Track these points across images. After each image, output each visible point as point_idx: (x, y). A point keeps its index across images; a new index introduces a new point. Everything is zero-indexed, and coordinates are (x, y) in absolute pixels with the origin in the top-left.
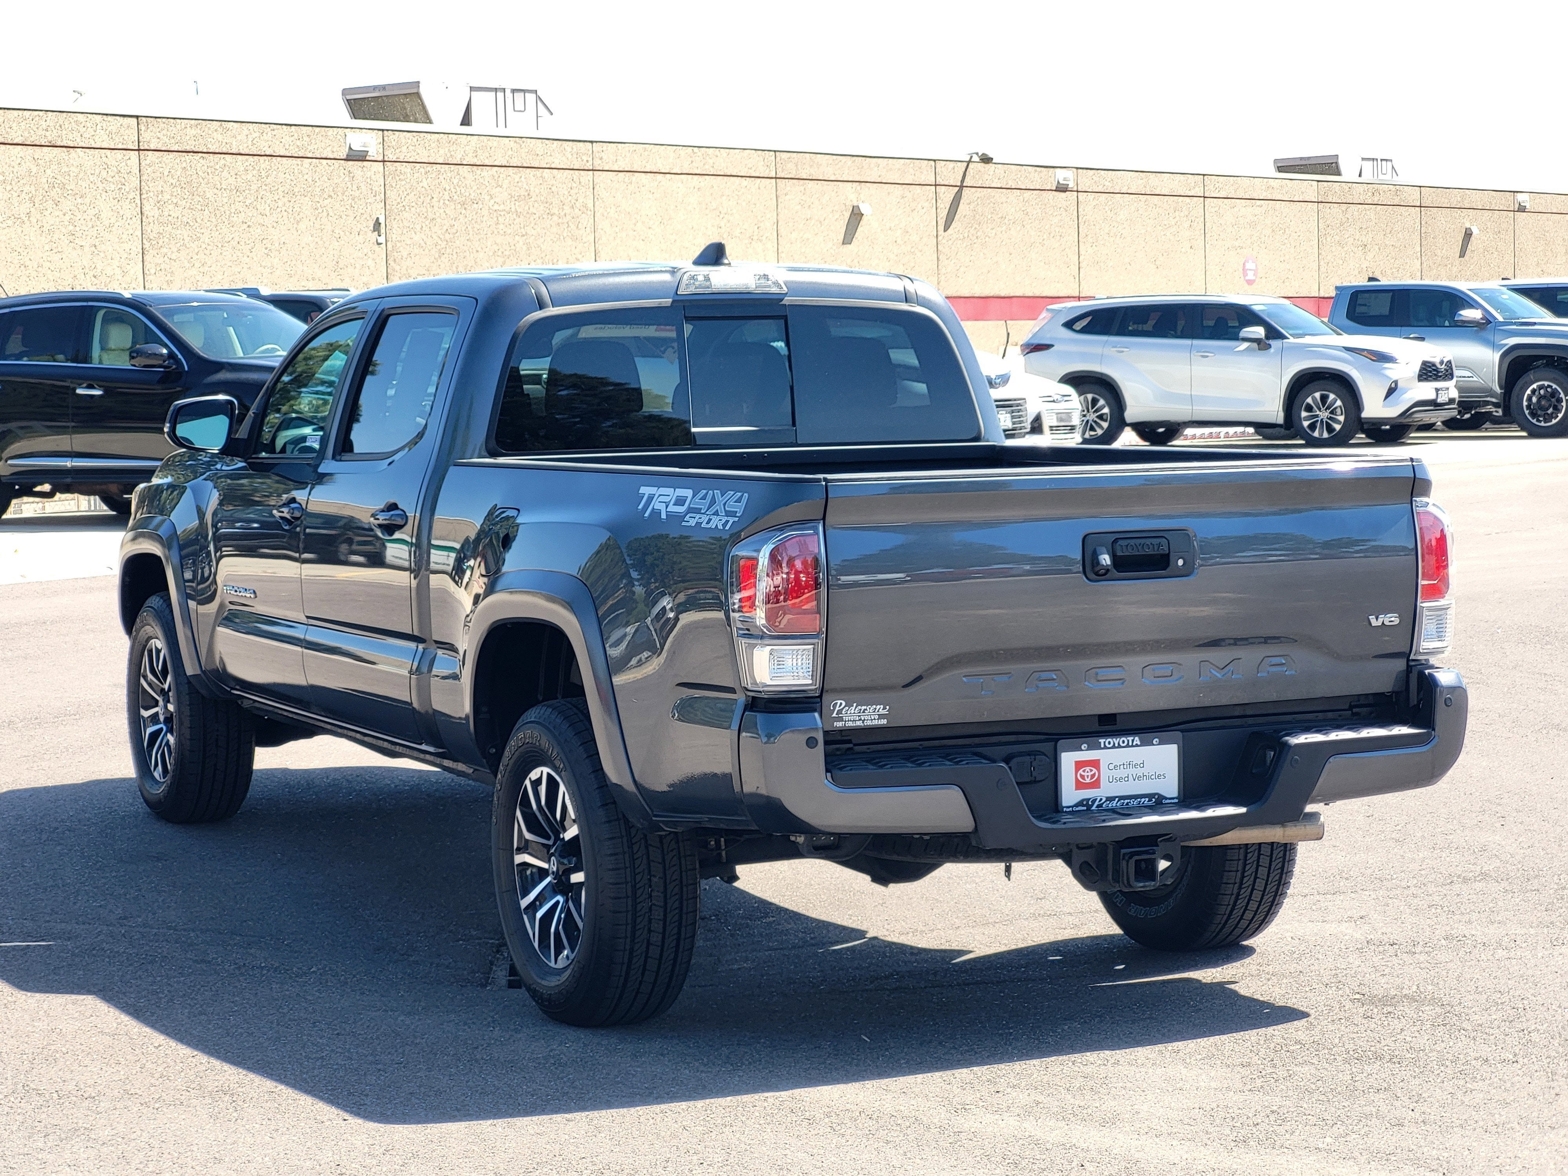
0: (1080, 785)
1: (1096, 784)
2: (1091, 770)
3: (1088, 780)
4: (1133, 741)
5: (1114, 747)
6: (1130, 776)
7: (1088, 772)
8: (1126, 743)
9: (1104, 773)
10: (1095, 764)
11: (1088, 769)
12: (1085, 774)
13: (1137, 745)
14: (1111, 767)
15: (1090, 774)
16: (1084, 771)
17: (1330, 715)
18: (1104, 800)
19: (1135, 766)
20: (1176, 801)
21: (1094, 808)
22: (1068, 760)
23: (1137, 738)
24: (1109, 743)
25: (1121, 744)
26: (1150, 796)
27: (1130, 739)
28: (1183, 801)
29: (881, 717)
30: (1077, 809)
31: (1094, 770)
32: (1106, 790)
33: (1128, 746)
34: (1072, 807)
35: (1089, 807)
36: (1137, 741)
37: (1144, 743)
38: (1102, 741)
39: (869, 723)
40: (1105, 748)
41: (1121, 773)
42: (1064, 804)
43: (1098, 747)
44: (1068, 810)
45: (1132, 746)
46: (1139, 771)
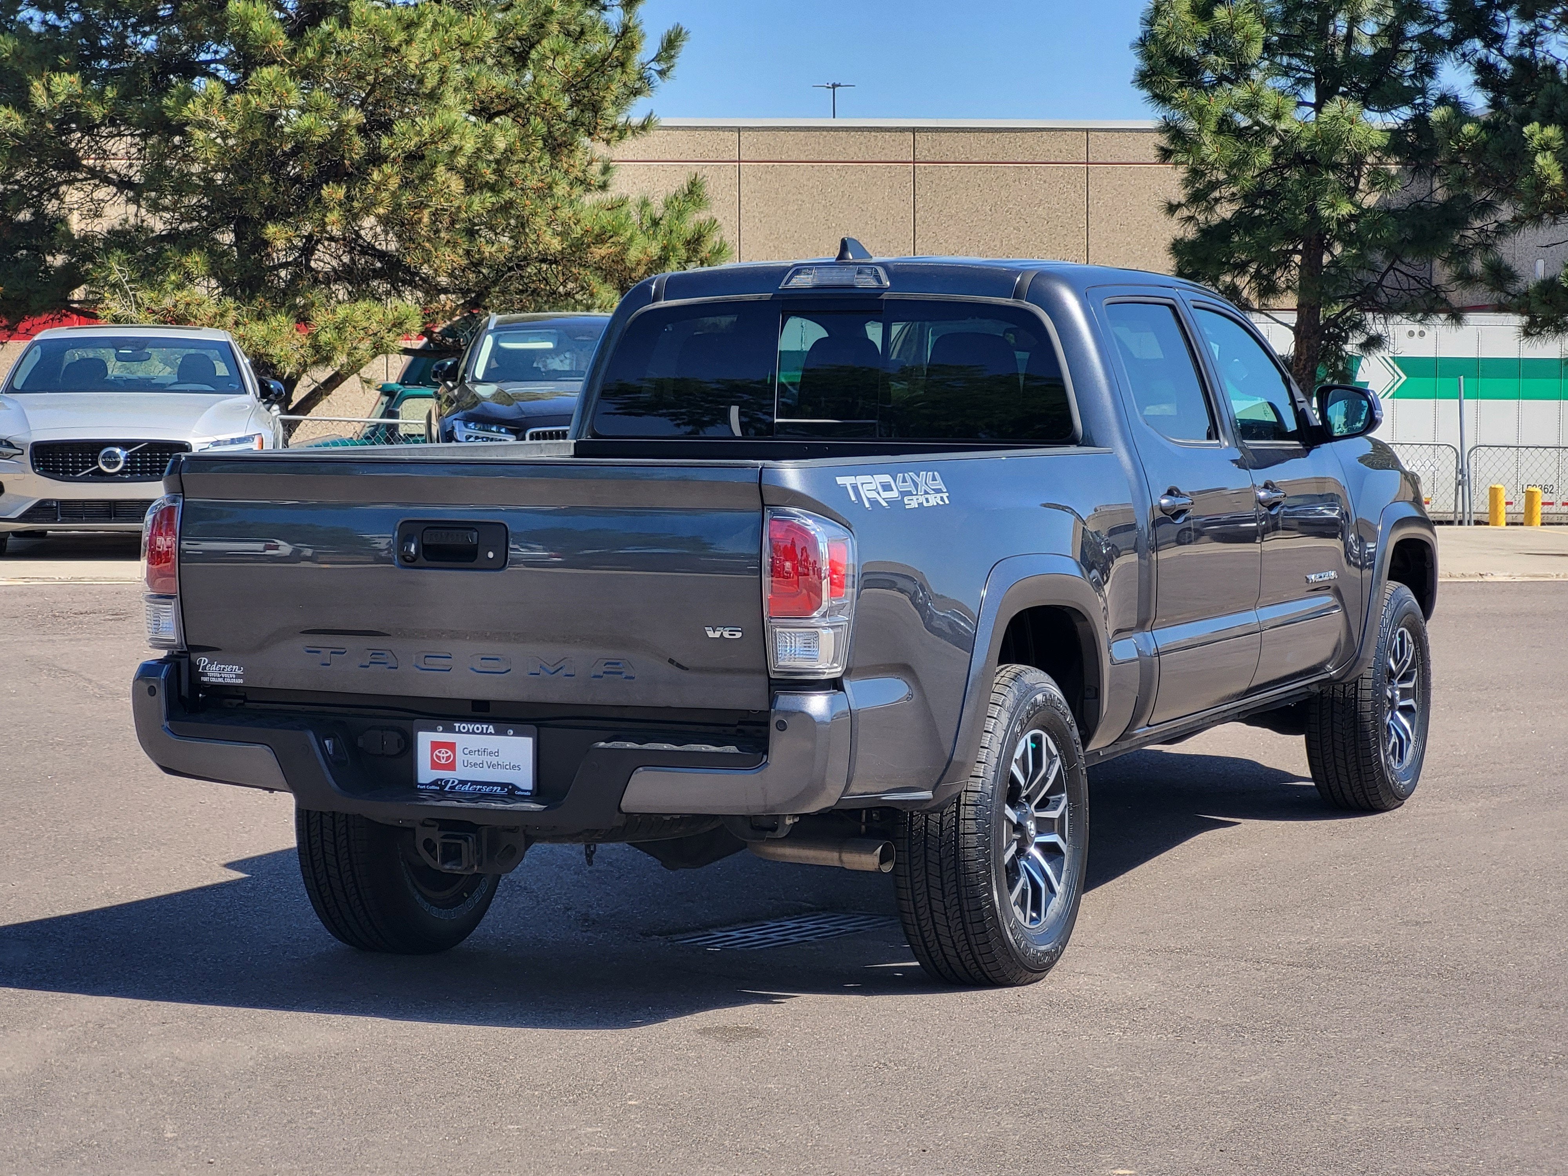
0: (435, 766)
1: (451, 766)
2: (447, 753)
3: (443, 762)
4: (487, 729)
5: (468, 732)
6: (485, 763)
7: (444, 753)
8: (480, 730)
9: (460, 757)
10: (451, 746)
11: (443, 750)
12: (441, 755)
13: (491, 734)
14: (466, 751)
15: (445, 755)
16: (440, 752)
17: (712, 729)
18: (457, 782)
19: (490, 753)
20: (528, 794)
21: (447, 789)
22: (425, 739)
23: (491, 727)
24: (464, 728)
25: (475, 729)
26: (503, 785)
27: (485, 726)
28: (537, 795)
29: (238, 676)
30: (431, 787)
31: (450, 753)
32: (461, 773)
33: (482, 733)
34: (426, 785)
35: (442, 788)
36: (491, 729)
37: (498, 732)
38: (457, 725)
39: (228, 681)
40: (460, 732)
41: (476, 758)
42: (420, 781)
43: (452, 730)
44: (422, 787)
45: (487, 734)
46: (494, 760)
